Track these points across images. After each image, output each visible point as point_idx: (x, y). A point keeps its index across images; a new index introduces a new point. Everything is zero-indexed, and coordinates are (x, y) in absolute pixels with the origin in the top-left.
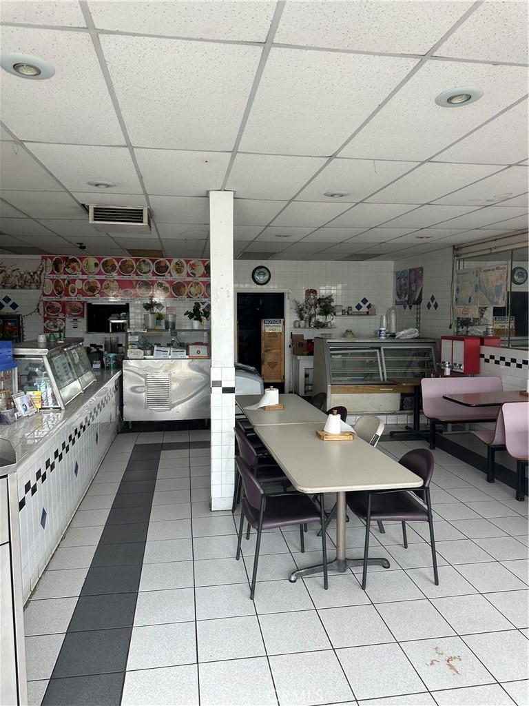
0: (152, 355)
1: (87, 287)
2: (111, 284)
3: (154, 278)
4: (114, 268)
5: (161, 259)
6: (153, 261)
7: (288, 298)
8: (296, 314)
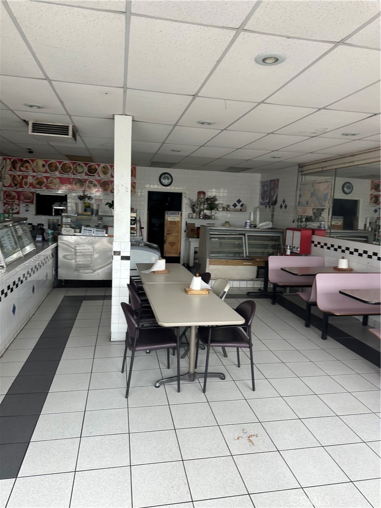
0: (80, 232)
1: (36, 182)
2: (54, 180)
3: (86, 177)
4: (57, 168)
5: (92, 164)
6: (86, 164)
7: (185, 197)
8: (190, 209)
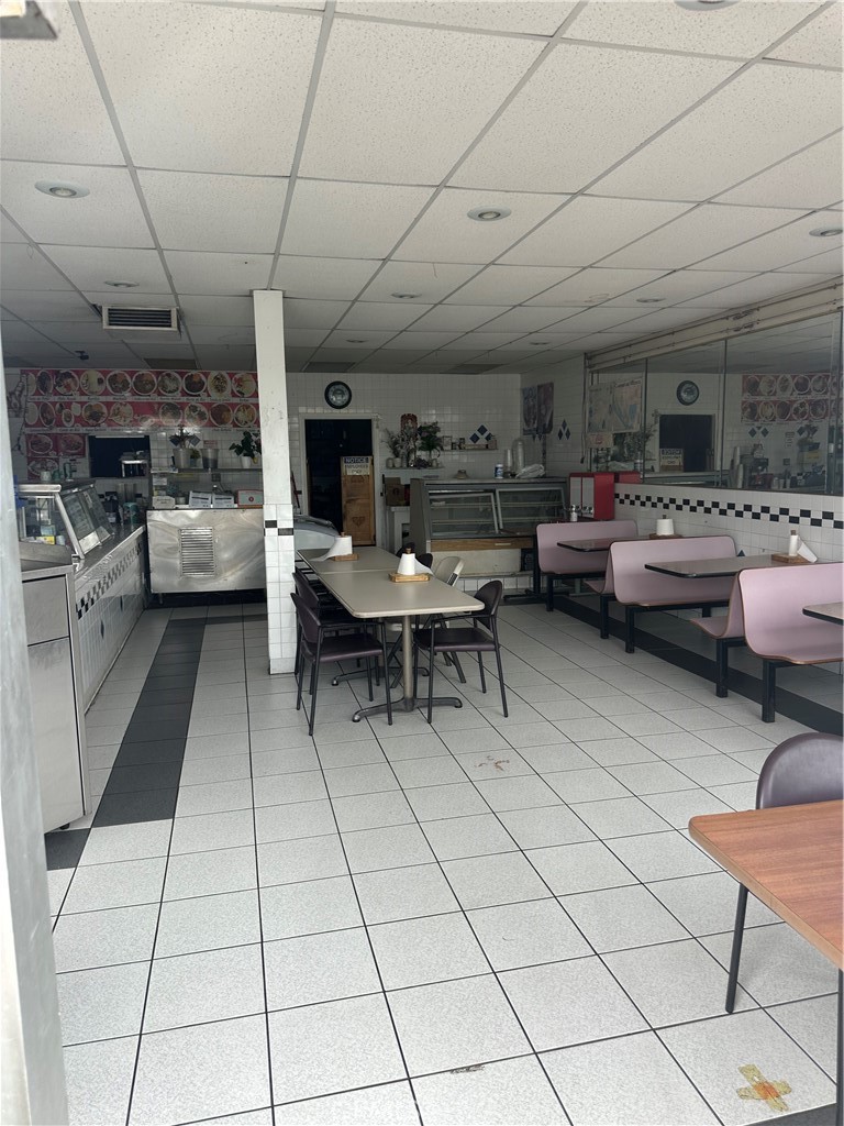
0: (187, 503)
1: (88, 413)
2: (122, 408)
3: (184, 399)
4: (125, 386)
5: (194, 372)
6: (182, 375)
7: (378, 427)
8: (389, 449)
